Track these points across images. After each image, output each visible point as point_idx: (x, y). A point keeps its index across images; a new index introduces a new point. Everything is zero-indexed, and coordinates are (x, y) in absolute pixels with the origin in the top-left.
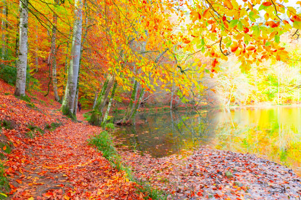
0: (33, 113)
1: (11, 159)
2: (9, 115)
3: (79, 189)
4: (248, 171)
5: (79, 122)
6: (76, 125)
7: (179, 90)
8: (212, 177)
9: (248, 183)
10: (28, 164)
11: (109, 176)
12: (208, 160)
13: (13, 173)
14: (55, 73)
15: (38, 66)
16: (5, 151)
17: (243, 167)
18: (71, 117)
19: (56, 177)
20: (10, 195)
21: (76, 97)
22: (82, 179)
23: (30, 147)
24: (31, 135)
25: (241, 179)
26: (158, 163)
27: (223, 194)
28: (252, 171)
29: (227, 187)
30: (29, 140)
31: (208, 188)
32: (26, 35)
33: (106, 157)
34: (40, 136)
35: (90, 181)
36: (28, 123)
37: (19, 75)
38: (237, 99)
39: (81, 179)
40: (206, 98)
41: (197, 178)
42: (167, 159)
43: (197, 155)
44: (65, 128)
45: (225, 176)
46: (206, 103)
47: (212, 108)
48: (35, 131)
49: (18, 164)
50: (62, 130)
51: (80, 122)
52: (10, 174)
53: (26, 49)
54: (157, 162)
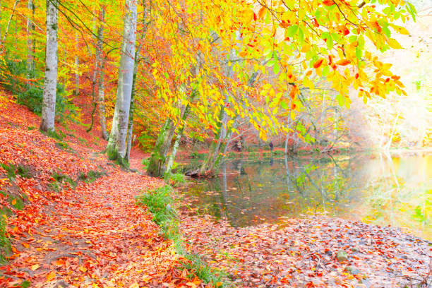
0: (63, 156)
1: (21, 217)
2: (26, 158)
3: (103, 260)
4: (377, 253)
5: (132, 171)
6: (126, 175)
7: (300, 122)
8: (314, 258)
9: (369, 270)
10: (43, 225)
11: (150, 247)
12: (317, 234)
13: (19, 234)
14: (103, 97)
15: (79, 86)
16: (14, 206)
17: (371, 247)
18: (121, 163)
19: (76, 242)
20: (10, 259)
21: (129, 133)
22: (111, 248)
23: (51, 204)
24: (56, 187)
25: (359, 264)
26: (237, 235)
27: (323, 283)
28: (383, 253)
29: (333, 273)
30: (52, 194)
31: (301, 273)
32: (55, 40)
33: (155, 222)
34: (70, 190)
35: (121, 252)
36: (54, 171)
37: (45, 101)
38: (404, 136)
39: (109, 248)
40: (347, 135)
41: (289, 259)
42: (252, 230)
43: (302, 225)
44: (110, 179)
45: (336, 258)
46: (347, 144)
47: (358, 153)
48: (63, 182)
49: (29, 223)
50: (105, 182)
51: (135, 172)
52: (15, 235)
53: (56, 62)
54: (235, 234)
